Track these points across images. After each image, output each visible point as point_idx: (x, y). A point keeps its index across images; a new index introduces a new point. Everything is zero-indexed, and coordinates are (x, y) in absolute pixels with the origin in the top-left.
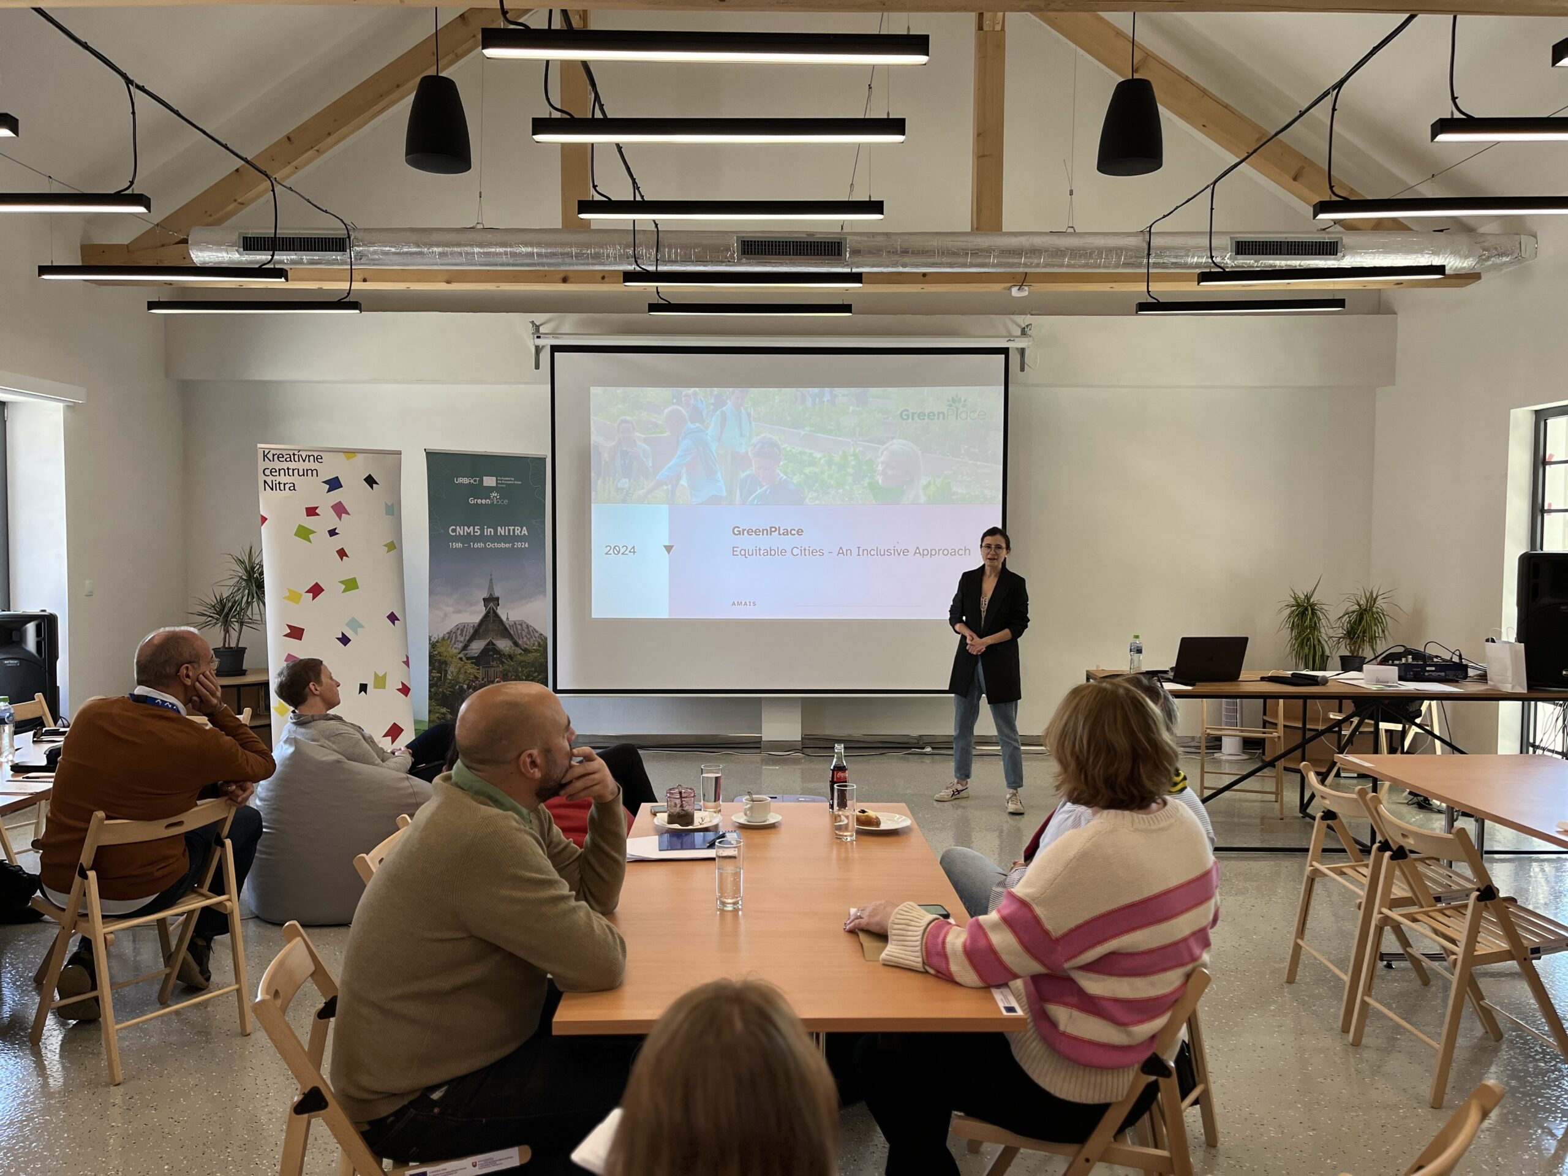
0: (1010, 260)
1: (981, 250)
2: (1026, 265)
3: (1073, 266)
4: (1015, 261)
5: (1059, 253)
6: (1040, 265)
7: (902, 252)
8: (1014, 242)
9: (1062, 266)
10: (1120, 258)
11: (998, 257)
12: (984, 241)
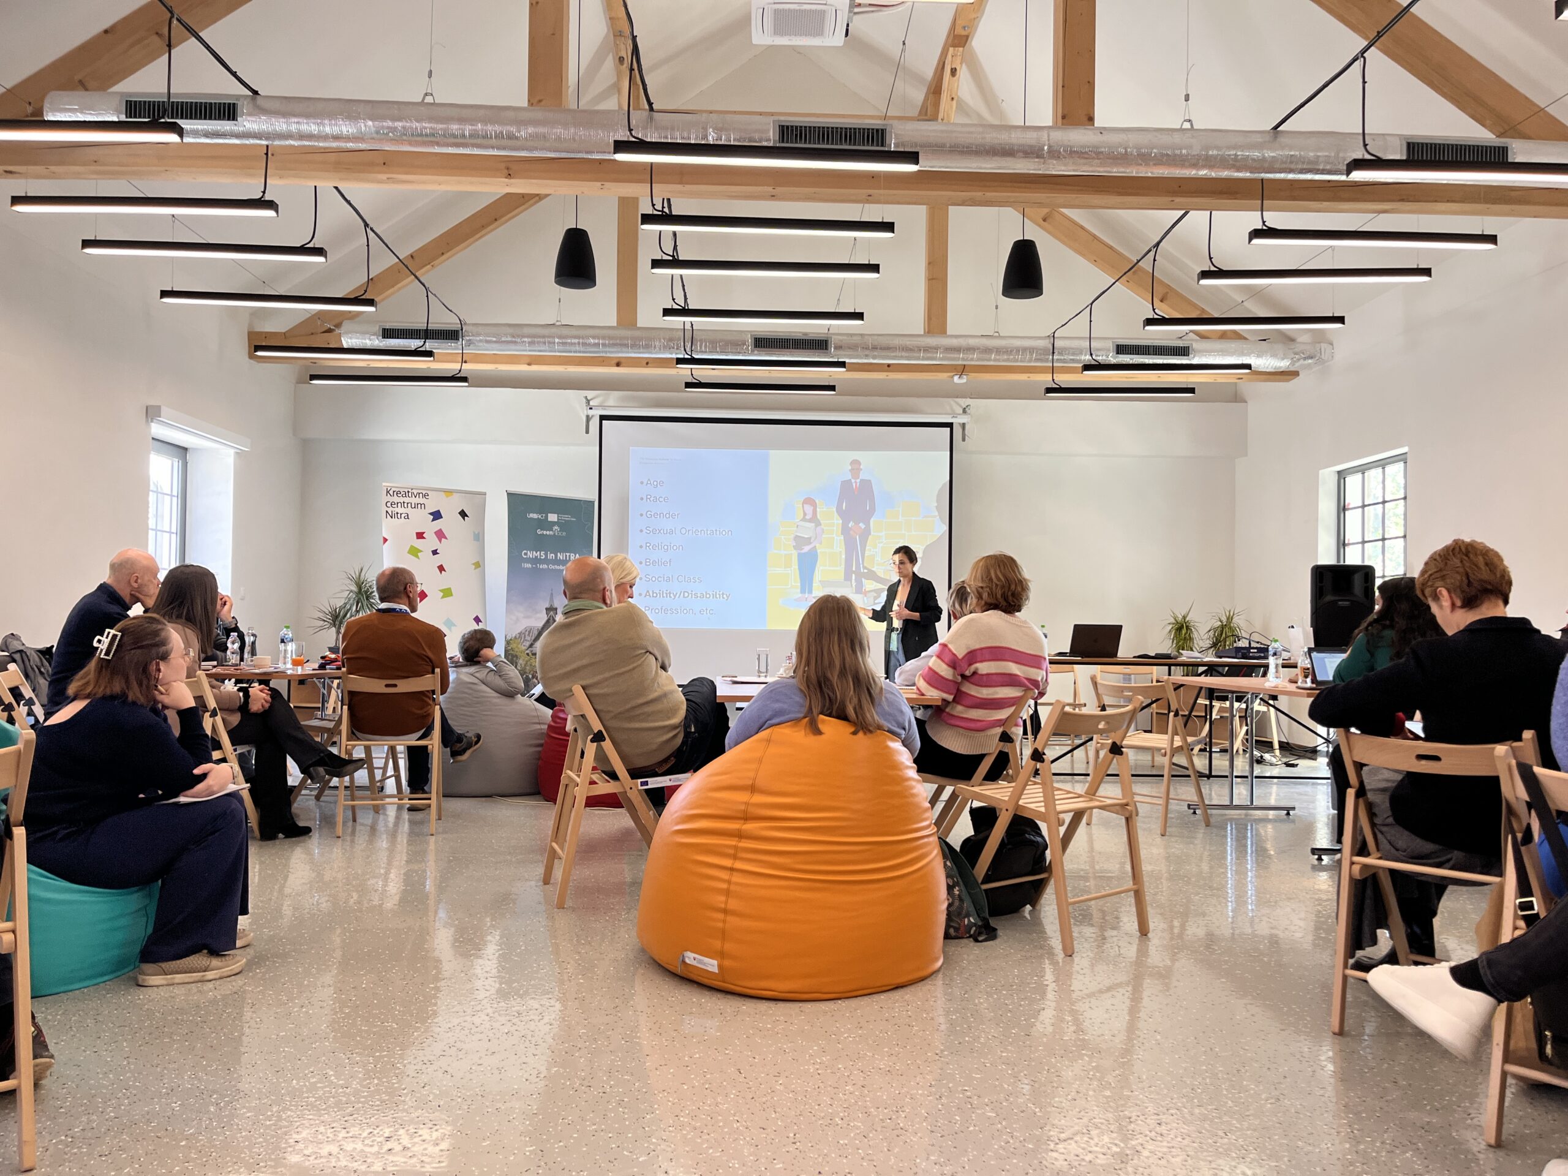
0: (952, 356)
1: (931, 348)
2: (963, 359)
3: (999, 360)
4: (956, 356)
5: (987, 350)
6: (974, 359)
7: (873, 348)
8: (954, 342)
9: (990, 360)
10: (1032, 355)
11: (943, 352)
12: (932, 341)
